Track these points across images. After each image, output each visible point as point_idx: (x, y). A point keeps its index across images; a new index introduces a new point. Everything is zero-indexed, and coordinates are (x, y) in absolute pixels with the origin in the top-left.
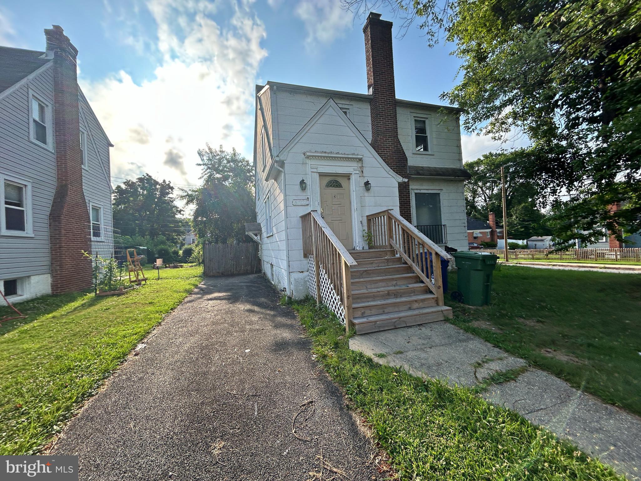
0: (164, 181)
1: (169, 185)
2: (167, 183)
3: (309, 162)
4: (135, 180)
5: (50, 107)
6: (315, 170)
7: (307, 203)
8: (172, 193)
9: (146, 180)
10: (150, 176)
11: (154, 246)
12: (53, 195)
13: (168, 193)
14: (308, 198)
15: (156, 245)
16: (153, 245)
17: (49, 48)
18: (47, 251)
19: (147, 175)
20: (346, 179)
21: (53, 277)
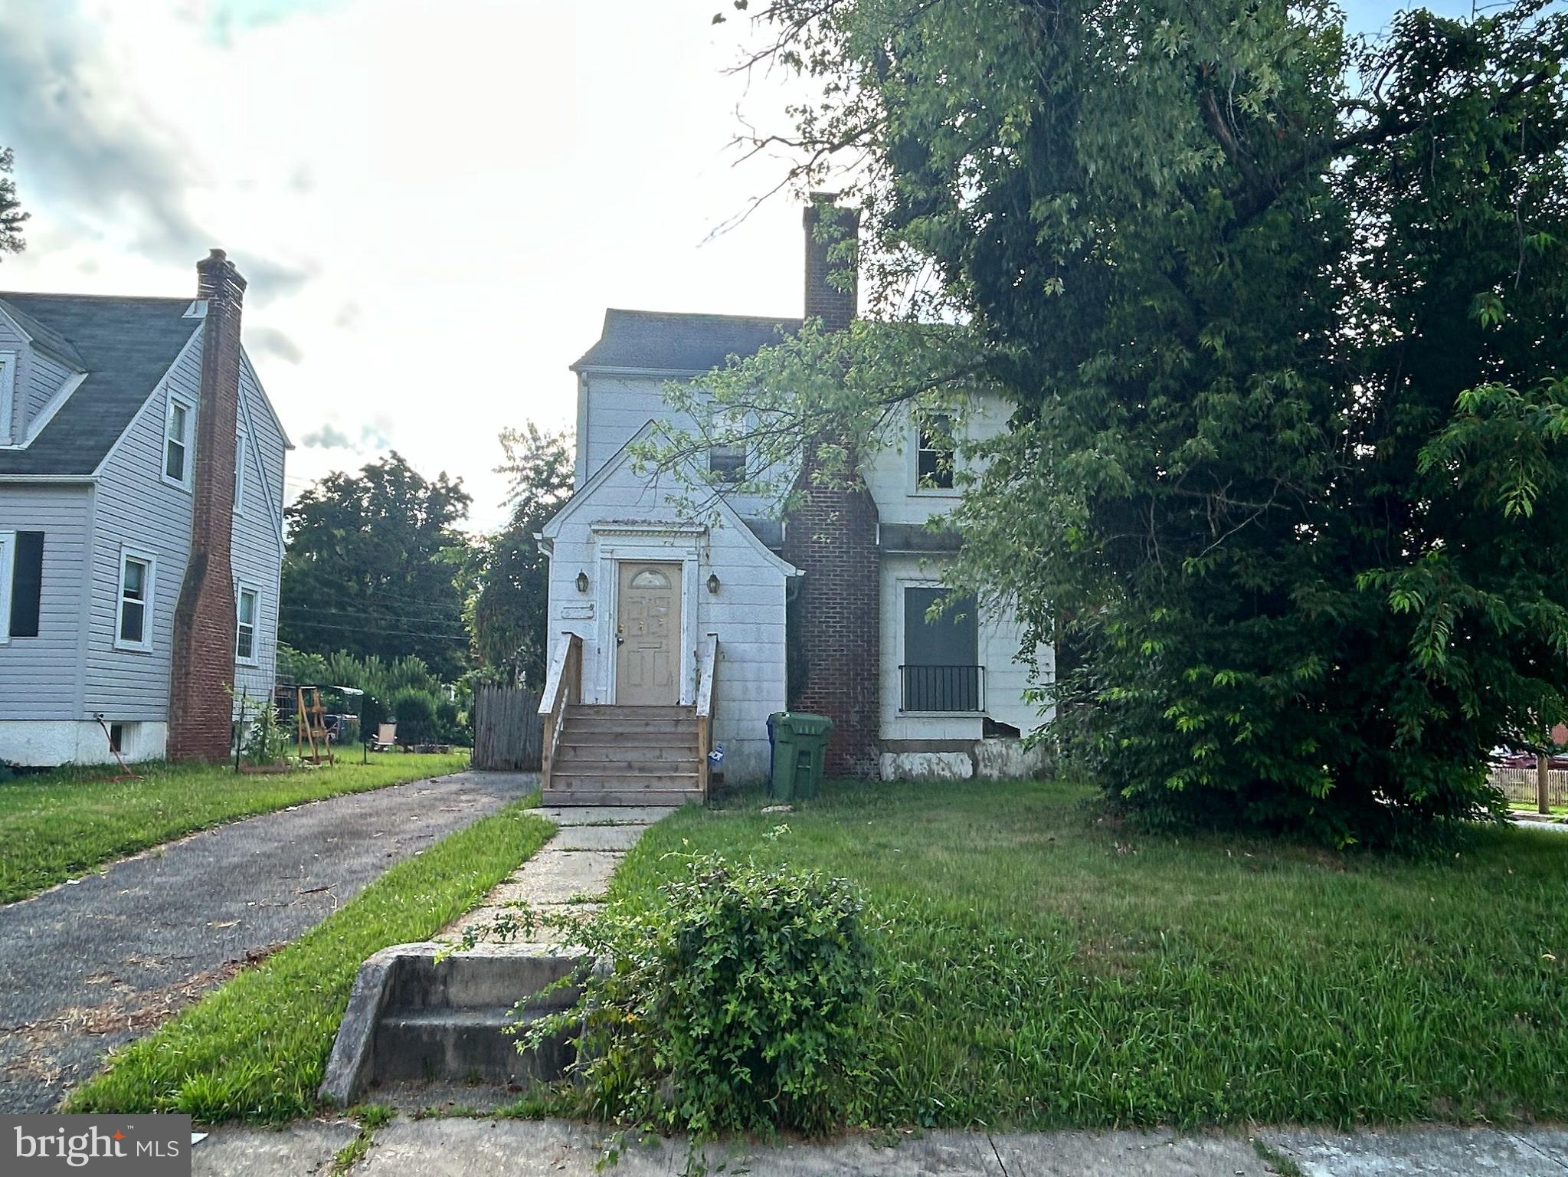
0: (443, 477)
1: (455, 489)
2: (451, 484)
3: (600, 540)
4: (355, 474)
5: (193, 411)
6: (609, 556)
7: (590, 614)
8: (463, 515)
9: (388, 473)
10: (400, 460)
11: (389, 688)
12: (182, 573)
13: (450, 518)
14: (592, 607)
15: (393, 687)
16: (384, 686)
17: (203, 296)
18: (167, 678)
19: (394, 455)
20: (676, 568)
21: (171, 729)
